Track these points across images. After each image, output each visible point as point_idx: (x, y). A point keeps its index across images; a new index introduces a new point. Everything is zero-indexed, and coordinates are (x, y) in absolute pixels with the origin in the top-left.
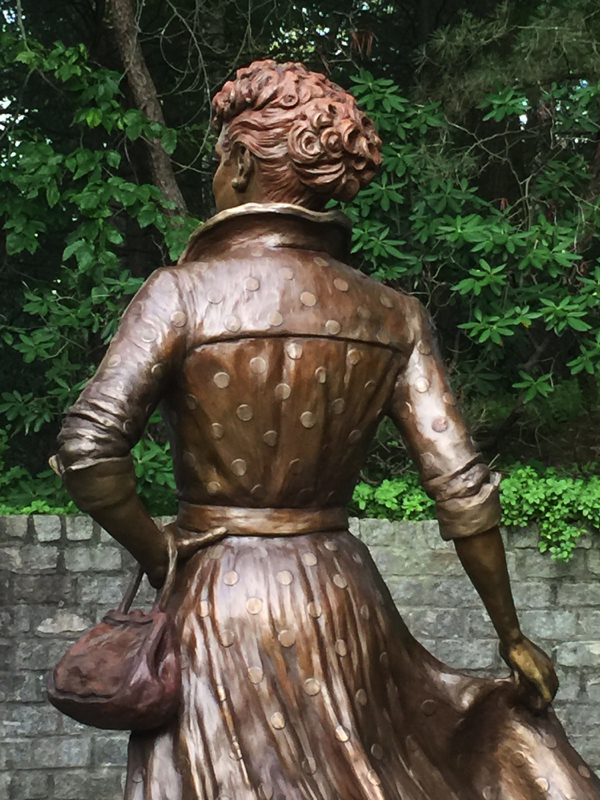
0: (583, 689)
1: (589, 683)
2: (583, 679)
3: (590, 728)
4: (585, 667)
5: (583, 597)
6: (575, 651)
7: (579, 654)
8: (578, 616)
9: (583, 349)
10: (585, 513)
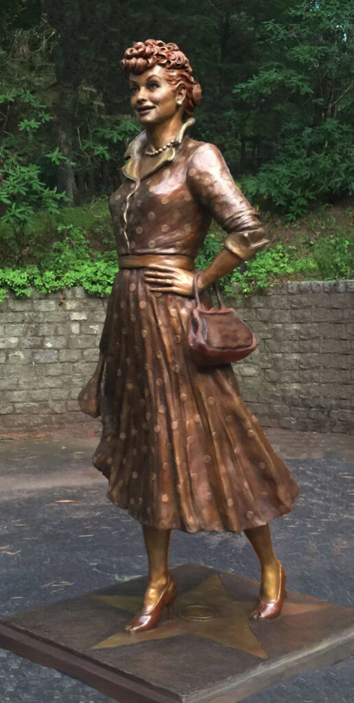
0: (7, 358)
1: (10, 355)
2: (7, 354)
3: (10, 374)
4: (9, 349)
5: (7, 319)
6: (3, 342)
7: (6, 343)
8: (5, 327)
9: (7, 212)
10: (9, 283)
